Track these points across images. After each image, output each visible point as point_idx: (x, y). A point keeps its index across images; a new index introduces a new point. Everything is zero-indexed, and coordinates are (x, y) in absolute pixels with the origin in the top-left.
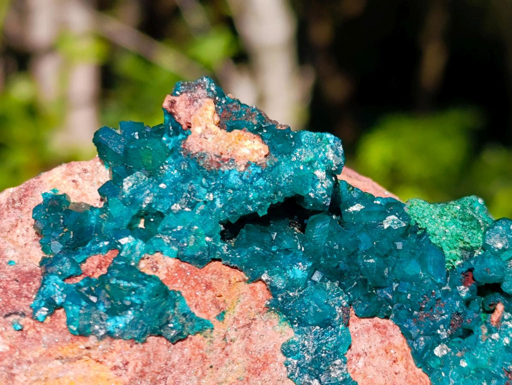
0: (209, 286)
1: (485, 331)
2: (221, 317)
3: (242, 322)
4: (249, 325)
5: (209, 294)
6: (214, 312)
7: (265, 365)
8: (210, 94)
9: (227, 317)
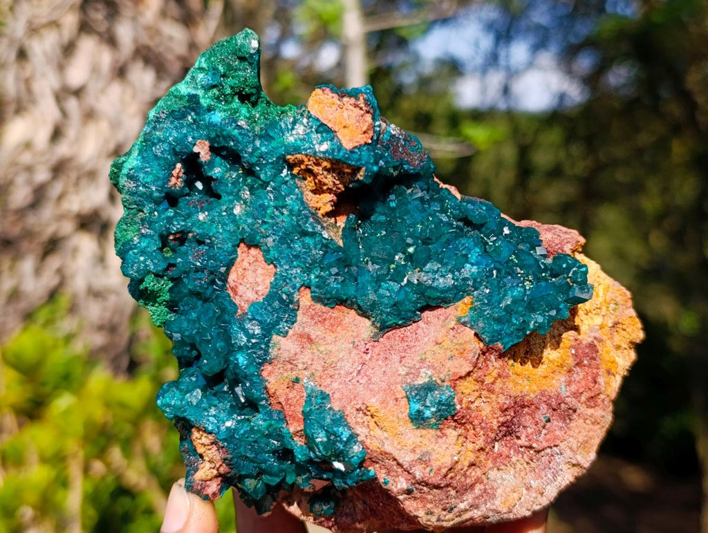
0: (287, 399)
1: (191, 234)
7: (301, 336)
9: (294, 377)
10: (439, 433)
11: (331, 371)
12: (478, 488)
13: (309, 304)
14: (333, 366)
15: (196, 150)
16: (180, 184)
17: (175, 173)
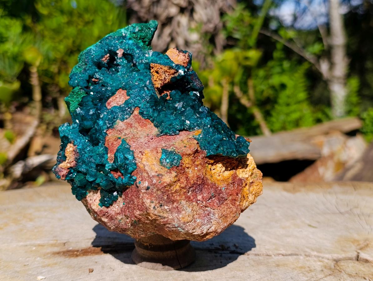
0: (112, 144)
1: (101, 81)
2: (120, 138)
3: (119, 133)
4: (120, 131)
5: (115, 143)
6: (119, 140)
7: (129, 124)
8: (57, 166)
9: (119, 137)
10: (169, 171)
11: (135, 140)
12: (175, 205)
13: (137, 114)
14: (136, 138)
15: (118, 52)
16: (105, 62)
17: (106, 56)
